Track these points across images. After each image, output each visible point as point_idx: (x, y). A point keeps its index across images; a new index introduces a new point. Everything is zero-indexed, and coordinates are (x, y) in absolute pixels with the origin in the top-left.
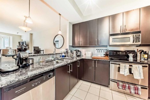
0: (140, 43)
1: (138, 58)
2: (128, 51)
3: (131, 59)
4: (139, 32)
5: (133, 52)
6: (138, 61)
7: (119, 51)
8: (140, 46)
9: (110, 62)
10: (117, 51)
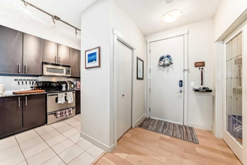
0: (70, 75)
1: (68, 88)
2: (61, 82)
3: (64, 89)
4: (69, 67)
5: (65, 83)
6: (68, 90)
7: (53, 83)
8: (70, 77)
9: (48, 94)
10: (50, 83)
